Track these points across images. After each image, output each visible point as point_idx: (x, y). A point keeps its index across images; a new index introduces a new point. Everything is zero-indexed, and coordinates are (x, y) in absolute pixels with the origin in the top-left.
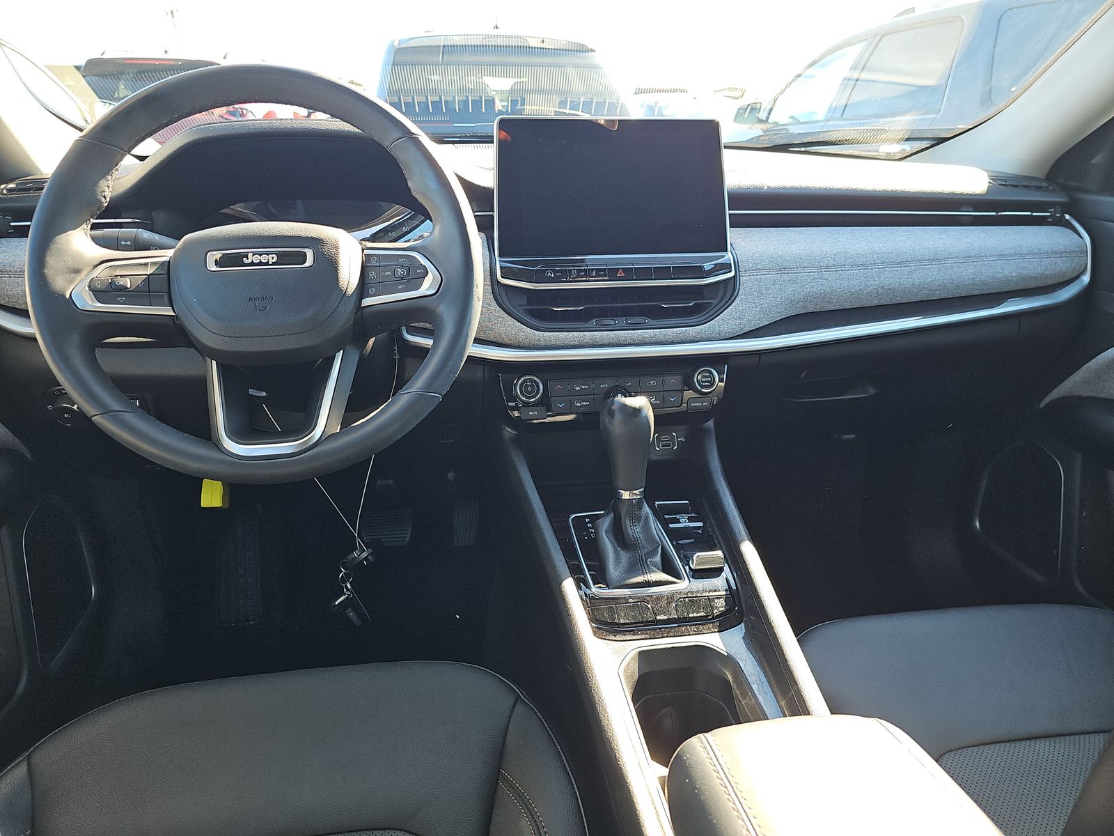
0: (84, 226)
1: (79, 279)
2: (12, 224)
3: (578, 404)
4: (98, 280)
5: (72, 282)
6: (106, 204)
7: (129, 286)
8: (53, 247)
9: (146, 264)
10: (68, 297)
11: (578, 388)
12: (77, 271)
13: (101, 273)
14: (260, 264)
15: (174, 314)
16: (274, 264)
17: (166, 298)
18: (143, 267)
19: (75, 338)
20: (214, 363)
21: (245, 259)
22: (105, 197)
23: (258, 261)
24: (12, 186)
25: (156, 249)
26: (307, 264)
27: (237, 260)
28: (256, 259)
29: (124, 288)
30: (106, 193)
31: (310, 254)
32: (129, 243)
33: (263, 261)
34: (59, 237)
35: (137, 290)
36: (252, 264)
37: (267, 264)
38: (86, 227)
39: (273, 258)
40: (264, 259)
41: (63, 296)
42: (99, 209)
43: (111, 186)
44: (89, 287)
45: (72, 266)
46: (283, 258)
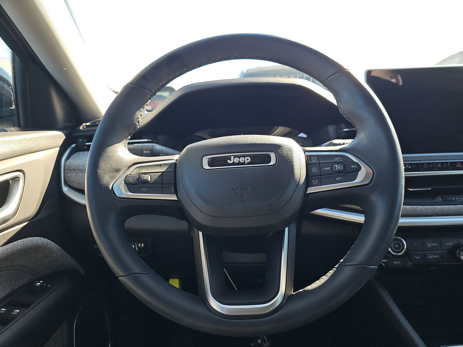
0: (125, 141)
1: (118, 176)
2: (87, 144)
3: (431, 257)
4: (130, 177)
5: (114, 178)
6: (138, 127)
7: (150, 180)
8: (105, 155)
9: (161, 165)
10: (110, 188)
11: (429, 246)
12: (118, 171)
13: (133, 171)
14: (239, 163)
15: (177, 199)
16: (248, 163)
17: (173, 189)
18: (158, 167)
19: (112, 218)
20: (201, 233)
21: (229, 161)
22: (138, 122)
23: (238, 162)
24: (88, 124)
25: (163, 156)
26: (271, 164)
27: (223, 162)
28: (236, 160)
29: (146, 182)
30: (139, 119)
31: (273, 156)
32: (148, 152)
33: (241, 161)
34: (108, 148)
35: (155, 183)
36: (234, 164)
37: (244, 163)
38: (125, 142)
39: (248, 160)
40: (242, 160)
41: (108, 188)
42: (134, 130)
43: (143, 115)
44: (125, 181)
45: (115, 167)
46: (255, 160)
